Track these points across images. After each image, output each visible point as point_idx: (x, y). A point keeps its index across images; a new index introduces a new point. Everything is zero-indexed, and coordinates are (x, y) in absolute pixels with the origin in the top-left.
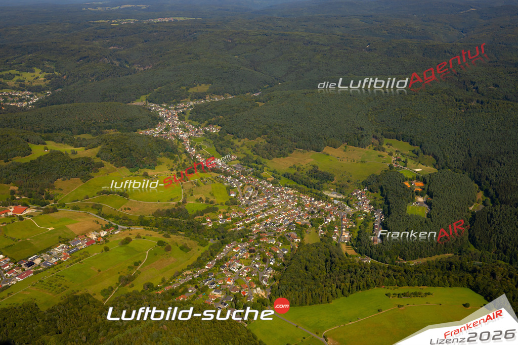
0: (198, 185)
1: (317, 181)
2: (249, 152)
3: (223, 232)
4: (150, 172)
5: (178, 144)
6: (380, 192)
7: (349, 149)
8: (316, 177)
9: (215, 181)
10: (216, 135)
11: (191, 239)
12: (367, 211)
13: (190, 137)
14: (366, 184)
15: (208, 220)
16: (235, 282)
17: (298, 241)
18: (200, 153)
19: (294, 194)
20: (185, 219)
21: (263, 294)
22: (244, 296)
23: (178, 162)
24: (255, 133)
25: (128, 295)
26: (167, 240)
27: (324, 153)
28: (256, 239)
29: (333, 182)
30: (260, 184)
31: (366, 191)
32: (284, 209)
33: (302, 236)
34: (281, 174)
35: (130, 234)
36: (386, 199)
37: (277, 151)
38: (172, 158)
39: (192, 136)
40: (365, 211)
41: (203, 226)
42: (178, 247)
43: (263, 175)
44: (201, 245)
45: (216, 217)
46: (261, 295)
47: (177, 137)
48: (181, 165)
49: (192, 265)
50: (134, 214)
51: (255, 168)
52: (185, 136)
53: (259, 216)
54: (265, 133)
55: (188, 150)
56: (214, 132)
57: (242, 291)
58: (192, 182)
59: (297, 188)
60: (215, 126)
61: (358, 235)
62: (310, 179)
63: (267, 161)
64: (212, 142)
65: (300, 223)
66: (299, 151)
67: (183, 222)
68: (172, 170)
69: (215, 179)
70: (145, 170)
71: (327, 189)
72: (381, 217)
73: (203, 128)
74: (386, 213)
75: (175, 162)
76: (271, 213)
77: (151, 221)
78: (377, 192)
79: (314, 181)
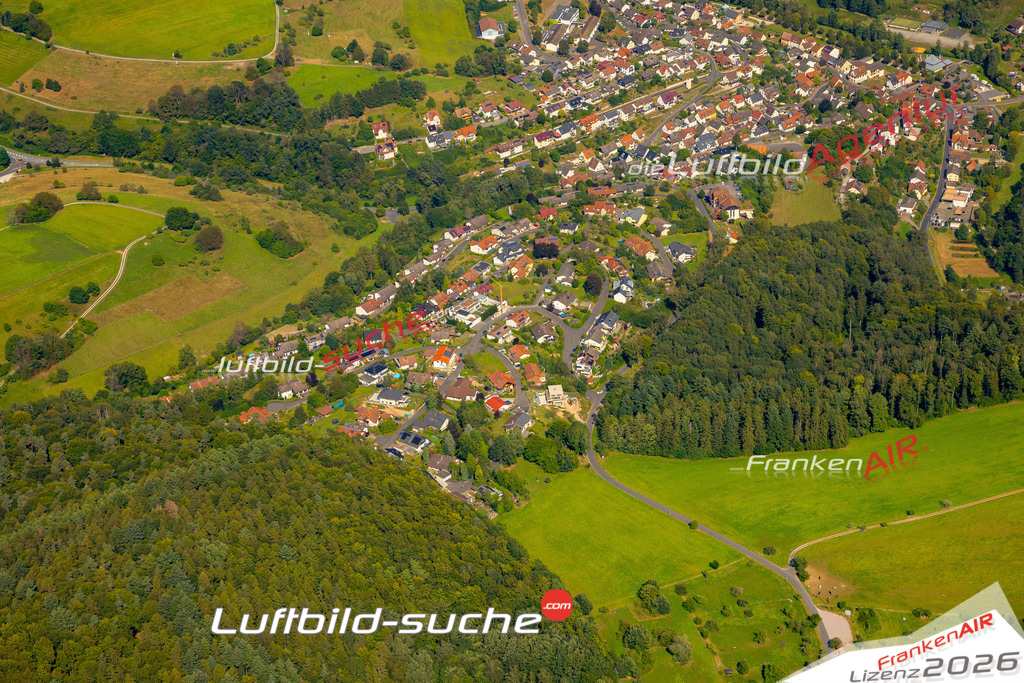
3: (440, 181)
11: (306, 207)
15: (382, 135)
16: (466, 362)
17: (745, 216)
19: (756, 31)
20: (286, 127)
21: (574, 410)
22: (497, 415)
25: (39, 409)
26: (205, 209)
28: (569, 208)
32: (706, 93)
33: (764, 198)
35: (57, 186)
41: (358, 157)
42: (251, 237)
44: (346, 232)
45: (414, 123)
46: (565, 413)
49: (303, 306)
50: (73, 109)
53: (595, 119)
57: (488, 397)
59: (769, 6)
61: (1012, 199)
65: (763, 150)
67: (279, 140)
71: (904, 10)
76: (648, 109)
77: (146, 134)
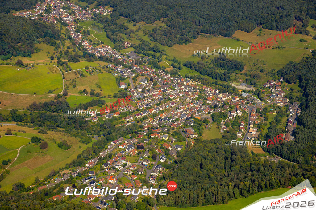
0: (82, 75)
1: (223, 71)
2: (145, 38)
3: (110, 128)
4: (25, 61)
5: (61, 29)
6: (298, 83)
7: (264, 33)
8: (222, 66)
9: (103, 71)
10: (107, 19)
11: (72, 135)
12: (281, 105)
13: (75, 21)
14: (281, 73)
16: (119, 180)
17: (196, 137)
18: (87, 40)
19: (196, 86)
23: (60, 49)
24: (153, 16)
26: (43, 137)
27: (234, 38)
28: (146, 135)
29: (243, 72)
30: (157, 74)
31: (281, 82)
32: (183, 102)
33: (201, 132)
34: (182, 63)
36: (305, 90)
37: (178, 36)
38: (53, 44)
39: (78, 19)
40: (279, 104)
41: (86, 121)
43: (161, 64)
44: (83, 142)
47: (60, 20)
48: (63, 53)
49: (71, 164)
50: (4, 109)
51: (152, 57)
52: (70, 19)
53: (153, 110)
54: (165, 15)
55: (73, 36)
56: (105, 14)
58: (75, 72)
59: (199, 79)
60: (106, 7)
61: (268, 132)
62: (215, 68)
63: (166, 48)
64: (102, 26)
65: (199, 118)
66: (204, 36)
68: (52, 58)
69: (103, 69)
70: (20, 58)
71: (235, 80)
72: (297, 111)
73: (92, 10)
74: (304, 106)
75: (56, 49)
76: (167, 107)
77: (26, 116)
78: (295, 83)
79: (220, 71)
